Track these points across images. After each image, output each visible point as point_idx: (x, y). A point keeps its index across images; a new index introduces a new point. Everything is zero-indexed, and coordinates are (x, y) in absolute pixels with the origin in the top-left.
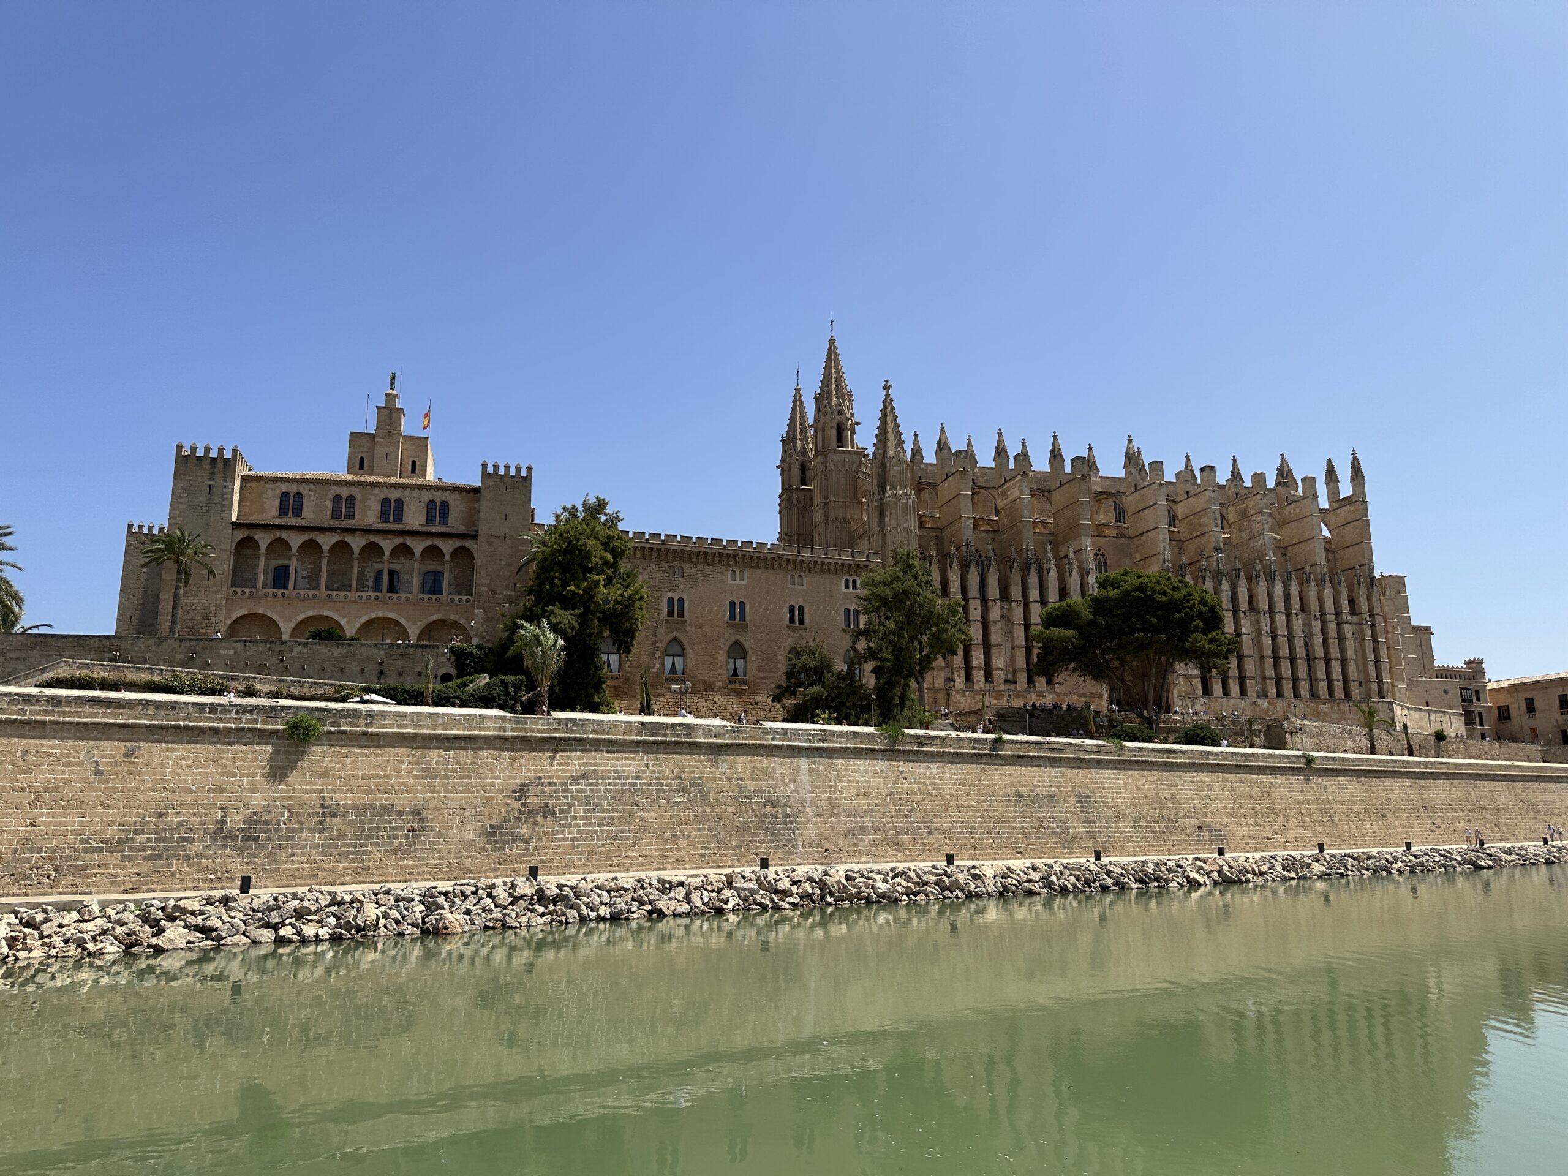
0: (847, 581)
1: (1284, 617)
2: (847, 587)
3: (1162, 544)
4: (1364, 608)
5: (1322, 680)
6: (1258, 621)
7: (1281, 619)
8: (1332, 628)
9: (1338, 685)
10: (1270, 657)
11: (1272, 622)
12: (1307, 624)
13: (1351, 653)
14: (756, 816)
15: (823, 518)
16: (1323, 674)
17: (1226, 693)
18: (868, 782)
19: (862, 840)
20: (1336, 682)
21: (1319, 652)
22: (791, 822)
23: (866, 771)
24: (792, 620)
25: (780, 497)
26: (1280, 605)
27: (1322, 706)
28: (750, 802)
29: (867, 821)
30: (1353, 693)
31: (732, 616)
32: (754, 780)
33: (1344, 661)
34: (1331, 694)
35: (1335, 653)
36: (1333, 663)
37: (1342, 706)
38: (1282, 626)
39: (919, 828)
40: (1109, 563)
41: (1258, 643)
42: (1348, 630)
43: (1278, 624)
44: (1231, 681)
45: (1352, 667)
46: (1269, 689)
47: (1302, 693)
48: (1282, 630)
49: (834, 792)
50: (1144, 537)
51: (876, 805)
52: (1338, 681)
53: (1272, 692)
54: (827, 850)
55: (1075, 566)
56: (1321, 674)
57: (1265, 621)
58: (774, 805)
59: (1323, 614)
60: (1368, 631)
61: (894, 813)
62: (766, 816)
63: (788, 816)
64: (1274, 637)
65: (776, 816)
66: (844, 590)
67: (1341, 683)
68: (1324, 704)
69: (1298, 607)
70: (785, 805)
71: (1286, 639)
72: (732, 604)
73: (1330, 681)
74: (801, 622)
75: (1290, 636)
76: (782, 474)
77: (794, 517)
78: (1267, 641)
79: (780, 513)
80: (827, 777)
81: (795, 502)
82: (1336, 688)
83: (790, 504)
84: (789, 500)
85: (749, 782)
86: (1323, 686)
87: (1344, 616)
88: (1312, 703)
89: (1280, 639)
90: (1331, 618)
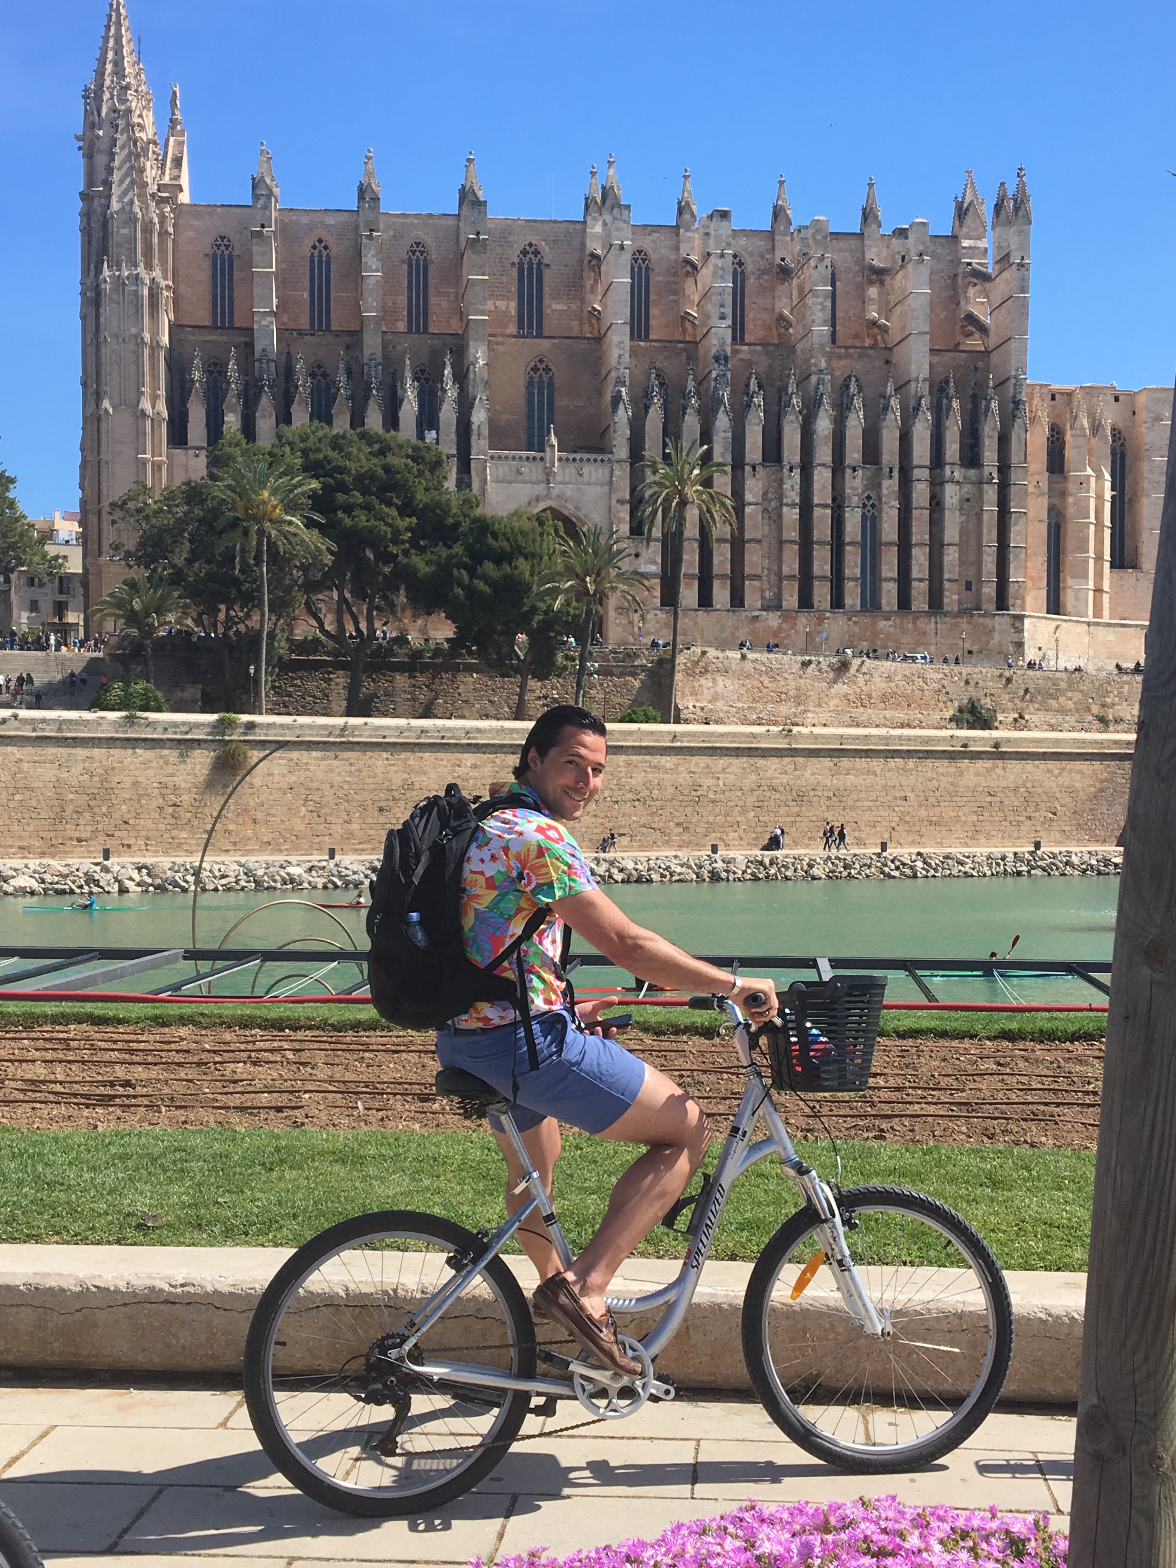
1: (829, 474)
3: (615, 353)
4: (990, 455)
5: (889, 580)
6: (780, 482)
7: (822, 478)
8: (921, 492)
9: (920, 590)
10: (793, 542)
11: (806, 482)
12: (874, 484)
13: (951, 533)
16: (891, 570)
17: (705, 600)
20: (915, 584)
21: (889, 534)
26: (824, 454)
27: (882, 624)
30: (946, 600)
33: (936, 547)
34: (904, 602)
35: (920, 535)
36: (915, 551)
37: (921, 623)
38: (824, 487)
41: (775, 518)
42: (951, 495)
43: (816, 486)
44: (716, 584)
45: (951, 556)
46: (786, 595)
47: (848, 601)
48: (822, 496)
52: (920, 580)
53: (791, 599)
55: (451, 394)
56: (889, 568)
57: (792, 483)
59: (907, 467)
60: (991, 494)
64: (806, 507)
67: (925, 585)
68: (888, 619)
69: (858, 455)
71: (829, 511)
73: (904, 582)
75: (838, 506)
78: (792, 515)
82: (914, 593)
86: (889, 592)
87: (948, 470)
88: (866, 620)
89: (817, 512)
90: (921, 474)
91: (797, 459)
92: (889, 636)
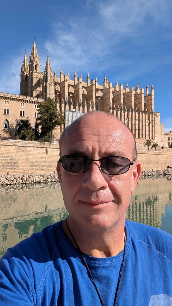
0: (36, 106)
1: (134, 120)
2: (36, 107)
3: (110, 102)
4: (151, 119)
7: (134, 121)
8: (144, 123)
9: (144, 136)
11: (132, 121)
12: (139, 122)
13: (147, 129)
14: (7, 162)
15: (31, 89)
18: (36, 155)
19: (34, 168)
21: (141, 128)
22: (16, 164)
23: (36, 152)
24: (21, 115)
25: (20, 83)
26: (134, 117)
27: (140, 140)
28: (5, 159)
29: (35, 164)
30: (147, 137)
31: (5, 113)
32: (6, 154)
33: (145, 130)
34: (142, 137)
35: (144, 129)
36: (143, 131)
39: (48, 165)
40: (98, 106)
42: (147, 123)
45: (147, 132)
47: (136, 137)
48: (133, 123)
49: (27, 157)
50: (106, 100)
51: (38, 160)
54: (25, 171)
55: (91, 106)
56: (141, 133)
58: (12, 160)
59: (142, 120)
60: (151, 124)
61: (42, 162)
62: (9, 162)
63: (15, 162)
64: (132, 125)
65: (12, 163)
66: (35, 108)
67: (144, 135)
69: (137, 118)
70: (14, 160)
72: (5, 110)
73: (142, 135)
74: (24, 115)
75: (135, 124)
76: (21, 77)
77: (24, 89)
79: (20, 87)
80: (25, 153)
81: (24, 85)
82: (143, 136)
83: (23, 85)
84: (23, 84)
85: (5, 154)
86: (141, 136)
87: (147, 121)
88: (138, 139)
89: (133, 125)
90: (144, 121)
91: (131, 118)
92: (141, 142)
